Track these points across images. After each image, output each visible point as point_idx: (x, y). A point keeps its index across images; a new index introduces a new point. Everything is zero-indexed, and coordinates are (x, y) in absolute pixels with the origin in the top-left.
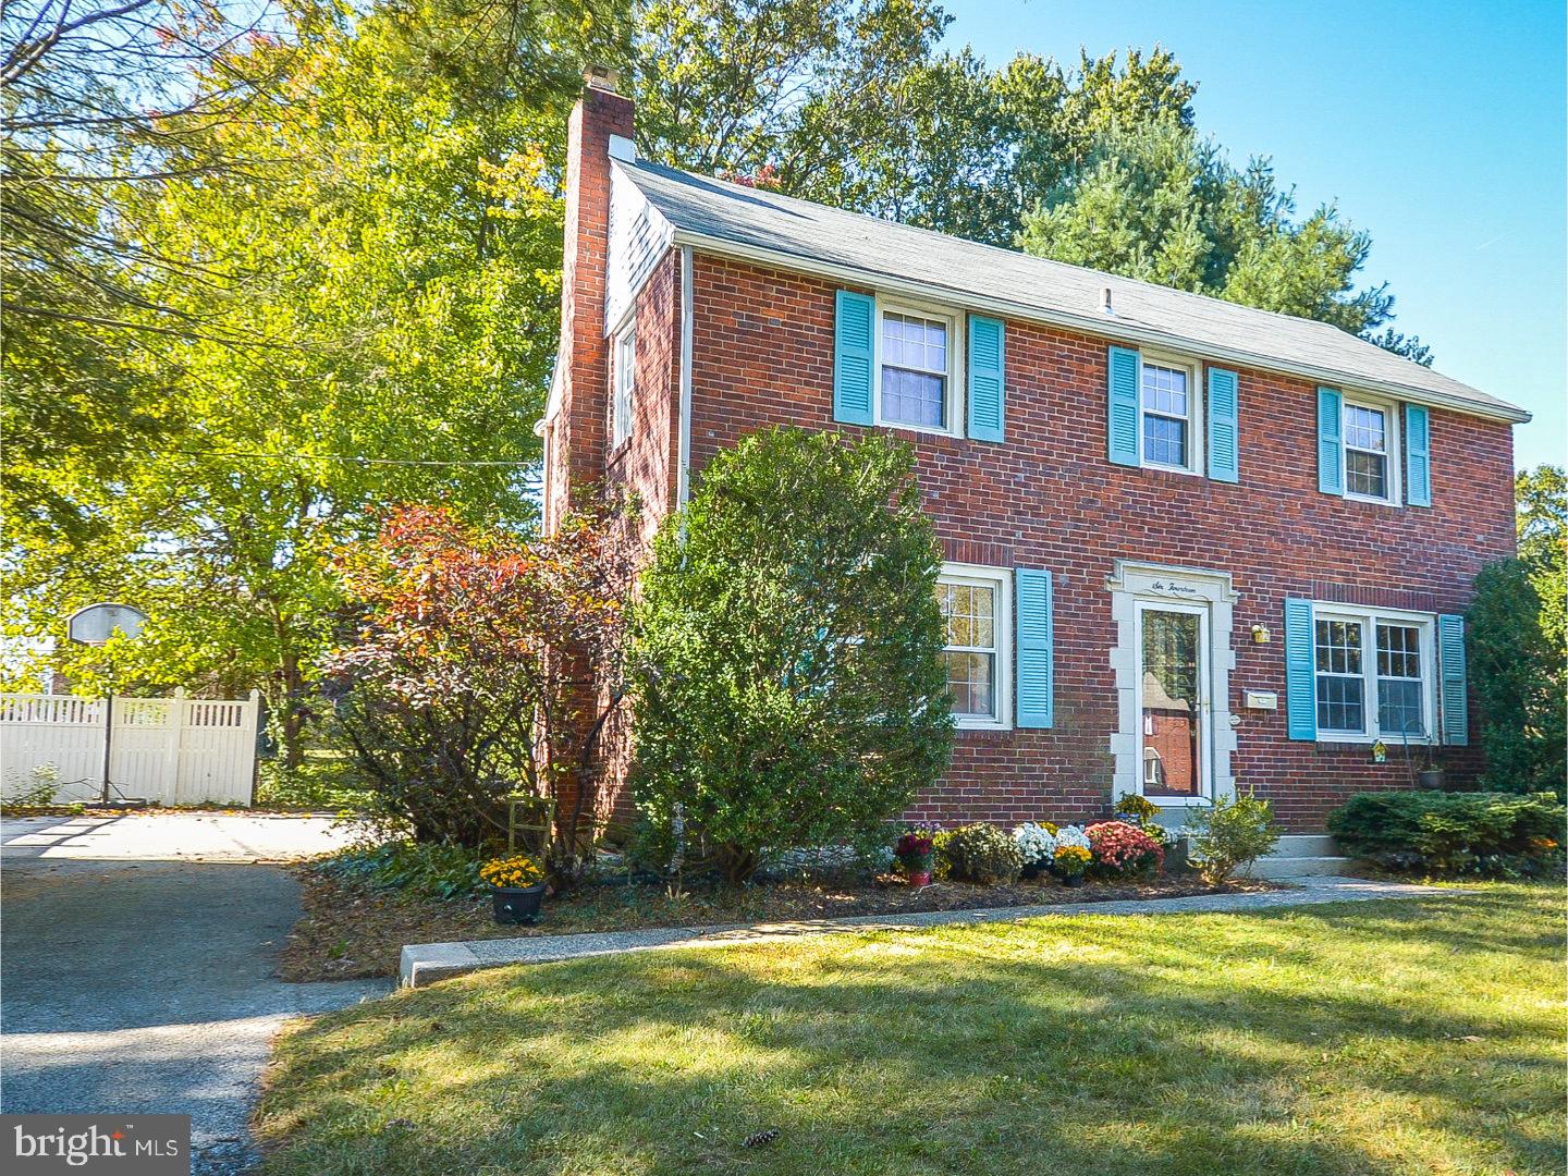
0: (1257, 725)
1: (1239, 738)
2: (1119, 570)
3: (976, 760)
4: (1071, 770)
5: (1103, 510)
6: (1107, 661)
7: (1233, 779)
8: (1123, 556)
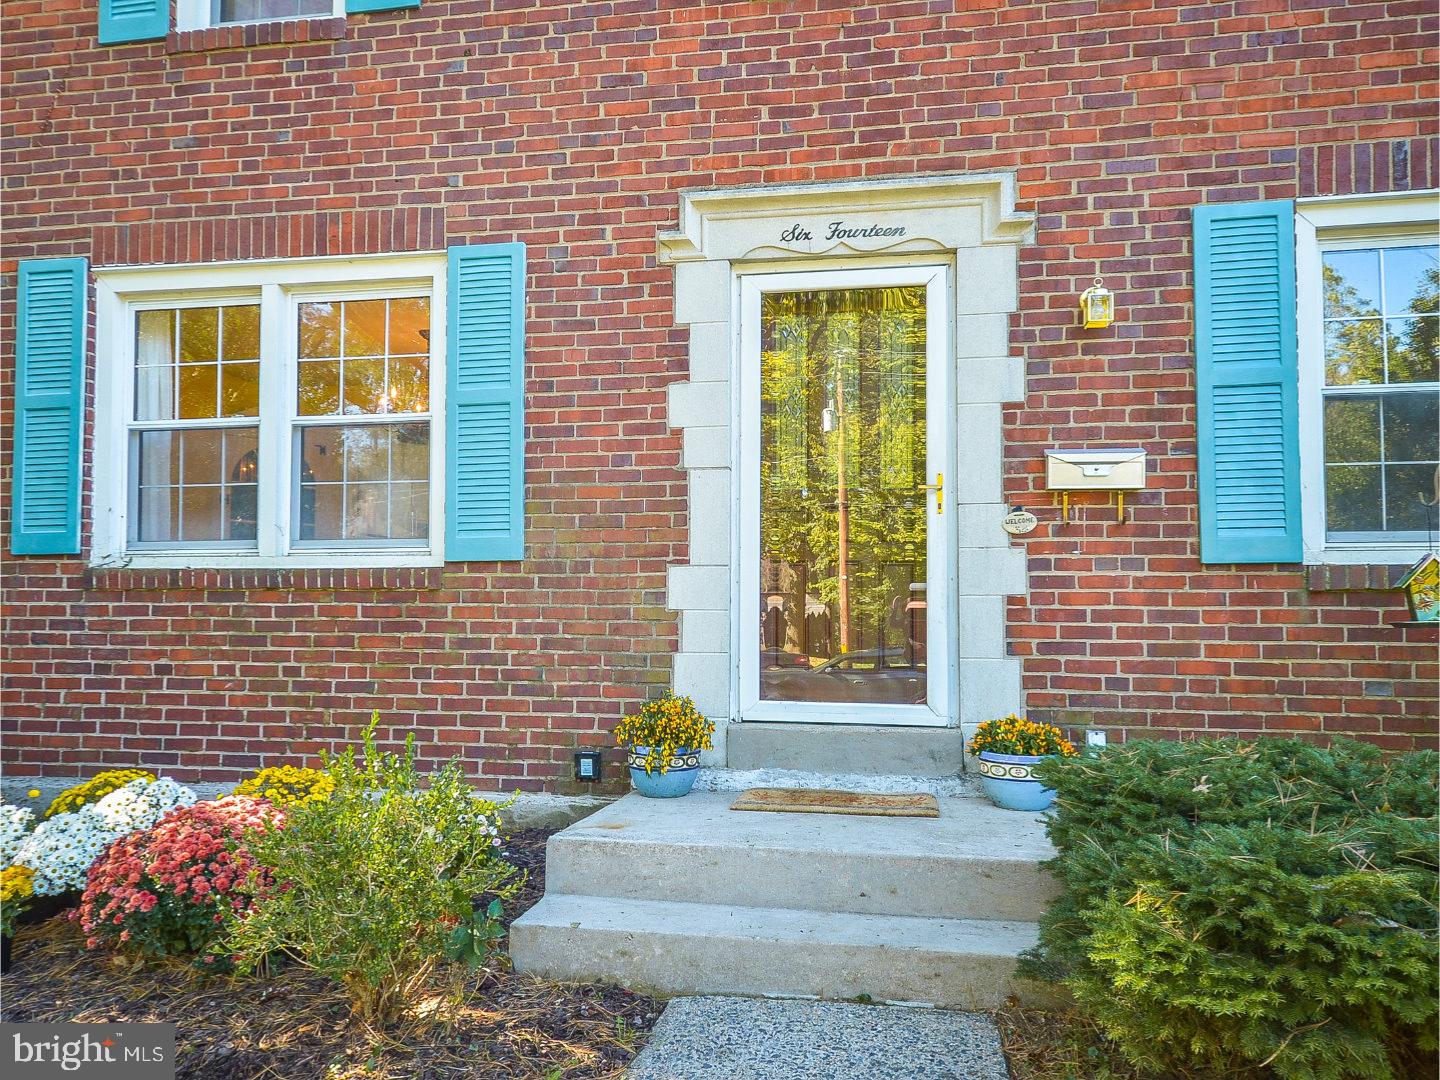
0: (1094, 531)
1: (1032, 565)
2: (690, 216)
3: (364, 627)
4: (568, 645)
5: (651, 92)
6: (662, 413)
7: (1015, 666)
8: (703, 182)
